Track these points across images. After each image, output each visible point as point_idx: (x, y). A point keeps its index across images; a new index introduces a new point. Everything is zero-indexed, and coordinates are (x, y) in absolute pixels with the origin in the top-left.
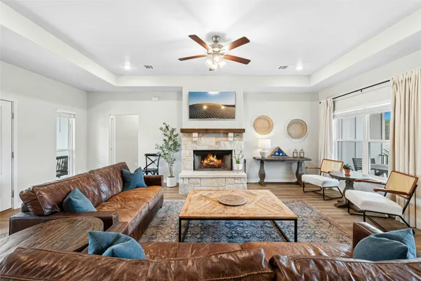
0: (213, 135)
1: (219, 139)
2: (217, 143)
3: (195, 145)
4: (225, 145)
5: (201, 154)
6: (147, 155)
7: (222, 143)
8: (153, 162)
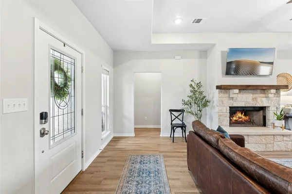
0: (250, 91)
1: (257, 95)
2: (254, 99)
3: (232, 101)
4: (262, 102)
5: (233, 111)
6: (171, 111)
7: (259, 100)
8: (177, 117)
